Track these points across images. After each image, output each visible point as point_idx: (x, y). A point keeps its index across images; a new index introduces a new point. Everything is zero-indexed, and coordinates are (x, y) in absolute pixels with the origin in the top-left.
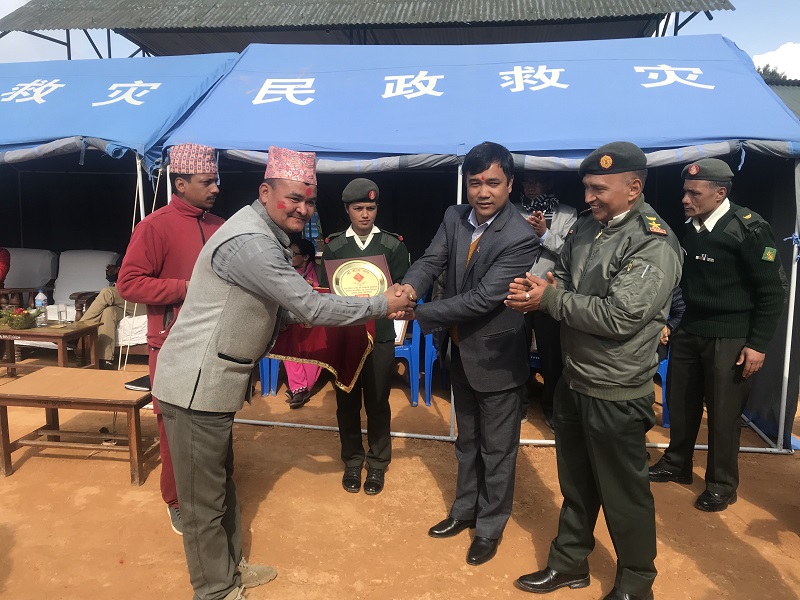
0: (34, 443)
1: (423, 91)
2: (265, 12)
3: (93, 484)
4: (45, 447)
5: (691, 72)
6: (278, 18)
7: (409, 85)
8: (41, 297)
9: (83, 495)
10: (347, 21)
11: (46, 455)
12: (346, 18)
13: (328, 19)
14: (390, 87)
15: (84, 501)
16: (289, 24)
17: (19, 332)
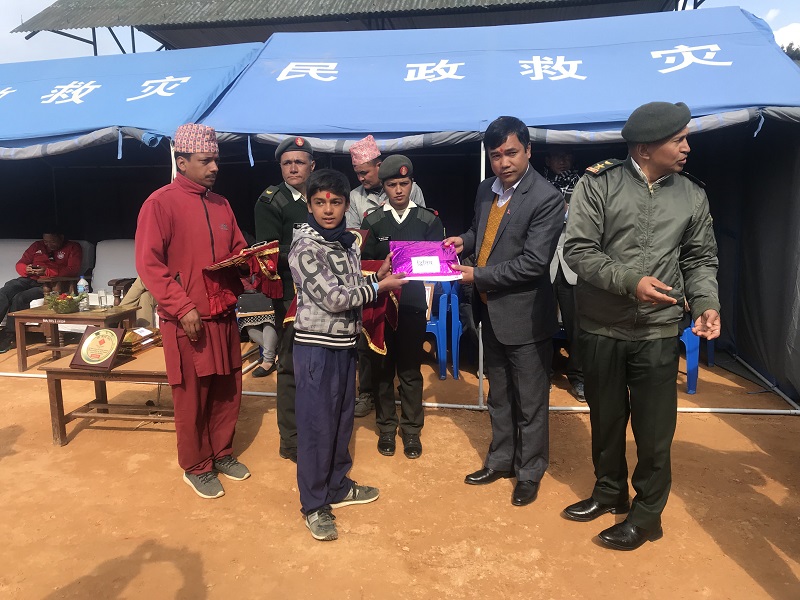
0: (86, 415)
1: (444, 75)
2: (286, 4)
3: (143, 452)
4: (96, 419)
5: (709, 50)
6: (298, 9)
7: (431, 71)
8: (82, 283)
9: (134, 462)
10: (366, 10)
11: (97, 428)
12: (365, 6)
13: (347, 9)
14: (411, 73)
15: (136, 466)
16: (309, 14)
17: (64, 316)
